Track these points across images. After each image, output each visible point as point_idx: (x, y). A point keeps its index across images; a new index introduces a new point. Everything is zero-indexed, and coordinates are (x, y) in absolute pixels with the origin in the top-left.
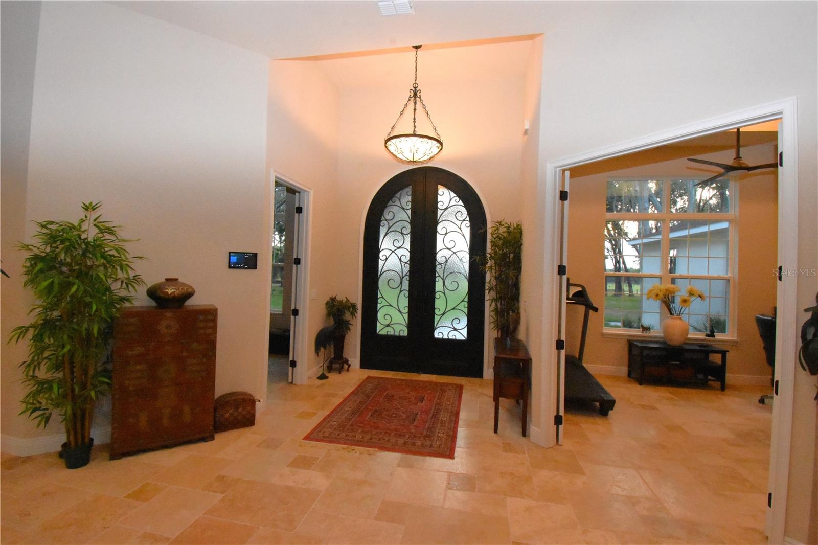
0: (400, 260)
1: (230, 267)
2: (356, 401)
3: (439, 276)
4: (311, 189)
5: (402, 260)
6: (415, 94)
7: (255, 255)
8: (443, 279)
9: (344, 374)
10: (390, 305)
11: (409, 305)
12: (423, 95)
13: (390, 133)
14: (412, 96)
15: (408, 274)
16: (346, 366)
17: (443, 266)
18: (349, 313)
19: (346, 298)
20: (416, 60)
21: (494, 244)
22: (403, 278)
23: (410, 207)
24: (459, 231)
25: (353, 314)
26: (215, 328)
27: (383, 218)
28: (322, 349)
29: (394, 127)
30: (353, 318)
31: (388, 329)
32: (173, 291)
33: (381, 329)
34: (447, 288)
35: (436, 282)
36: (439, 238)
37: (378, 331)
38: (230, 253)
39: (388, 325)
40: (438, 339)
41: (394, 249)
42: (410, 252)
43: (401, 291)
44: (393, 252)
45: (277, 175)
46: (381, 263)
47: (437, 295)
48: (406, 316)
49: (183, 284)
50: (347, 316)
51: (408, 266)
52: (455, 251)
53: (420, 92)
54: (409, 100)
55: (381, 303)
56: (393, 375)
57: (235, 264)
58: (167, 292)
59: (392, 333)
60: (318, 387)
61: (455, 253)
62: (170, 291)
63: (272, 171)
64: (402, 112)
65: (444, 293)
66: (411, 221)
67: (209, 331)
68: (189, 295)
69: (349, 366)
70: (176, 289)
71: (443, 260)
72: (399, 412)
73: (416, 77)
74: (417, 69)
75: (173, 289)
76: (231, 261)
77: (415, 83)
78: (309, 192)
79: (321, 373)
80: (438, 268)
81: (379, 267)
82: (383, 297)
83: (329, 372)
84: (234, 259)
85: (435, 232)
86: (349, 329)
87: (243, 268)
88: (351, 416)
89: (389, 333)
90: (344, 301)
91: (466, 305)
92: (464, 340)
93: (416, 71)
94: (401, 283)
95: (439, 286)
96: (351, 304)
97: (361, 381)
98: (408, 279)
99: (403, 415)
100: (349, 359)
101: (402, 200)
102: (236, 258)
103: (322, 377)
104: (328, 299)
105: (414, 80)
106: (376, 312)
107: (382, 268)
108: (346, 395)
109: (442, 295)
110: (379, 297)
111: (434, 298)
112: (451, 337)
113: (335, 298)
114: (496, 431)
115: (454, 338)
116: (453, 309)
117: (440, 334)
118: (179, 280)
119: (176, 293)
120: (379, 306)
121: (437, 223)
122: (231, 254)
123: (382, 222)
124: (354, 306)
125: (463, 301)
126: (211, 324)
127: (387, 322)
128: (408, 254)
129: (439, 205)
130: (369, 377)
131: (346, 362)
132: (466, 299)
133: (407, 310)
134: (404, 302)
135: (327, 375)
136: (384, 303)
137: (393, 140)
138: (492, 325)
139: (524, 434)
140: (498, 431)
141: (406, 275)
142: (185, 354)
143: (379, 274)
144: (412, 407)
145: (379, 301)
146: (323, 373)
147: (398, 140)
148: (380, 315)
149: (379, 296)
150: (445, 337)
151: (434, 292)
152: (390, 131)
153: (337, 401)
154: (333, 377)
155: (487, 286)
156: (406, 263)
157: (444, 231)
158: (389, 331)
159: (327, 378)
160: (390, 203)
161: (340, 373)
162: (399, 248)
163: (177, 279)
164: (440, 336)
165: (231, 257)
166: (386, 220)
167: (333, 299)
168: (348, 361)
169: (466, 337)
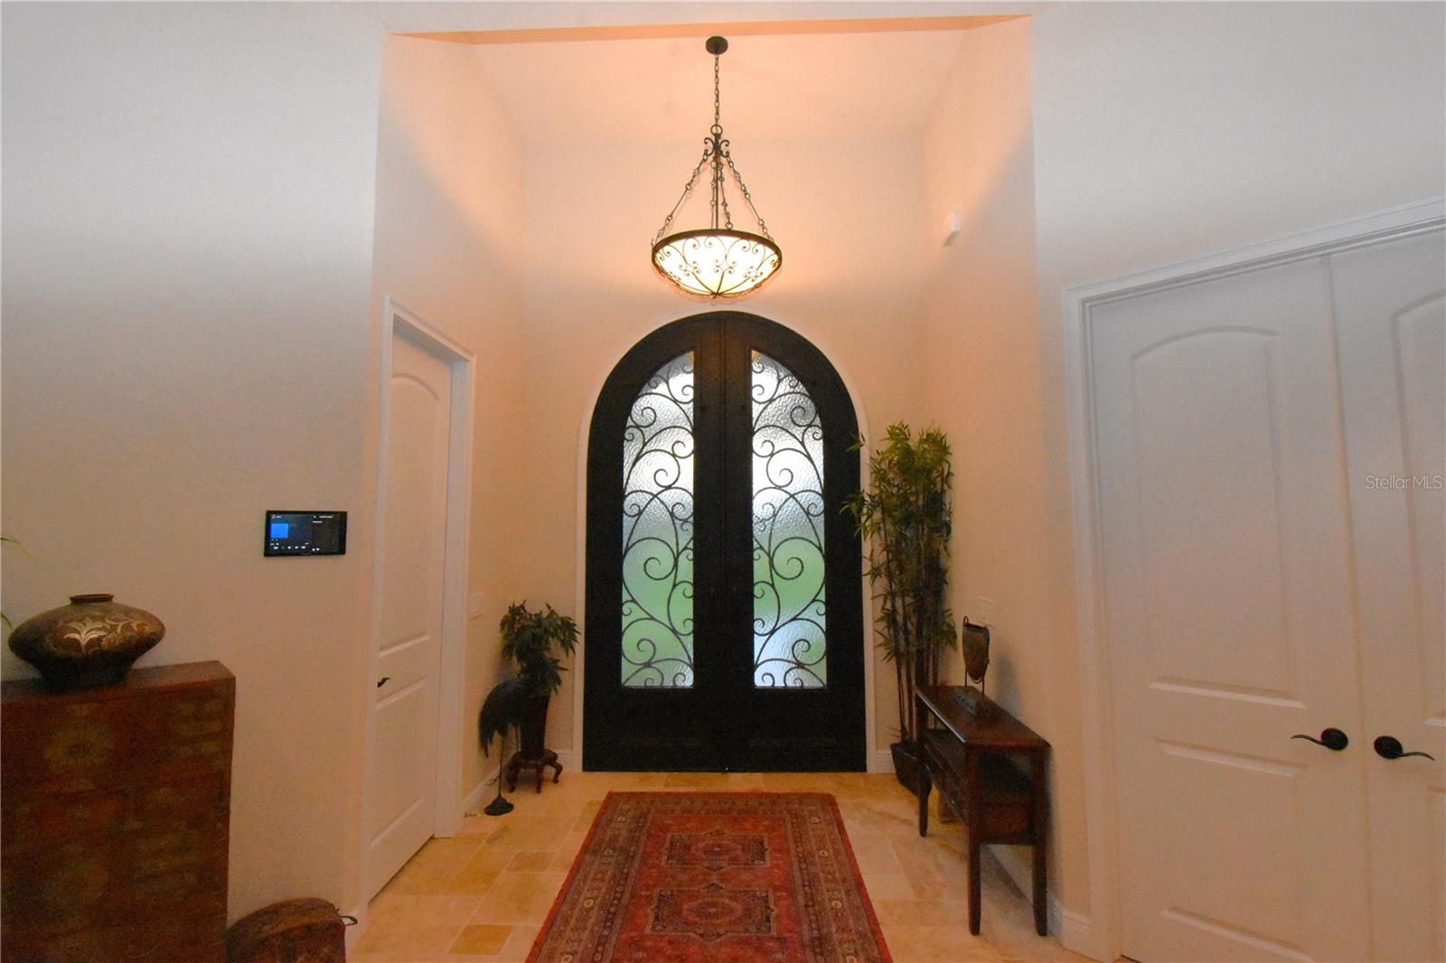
0: (672, 514)
1: (269, 553)
2: (604, 873)
3: (761, 548)
4: (472, 355)
5: (677, 514)
6: (717, 149)
7: (341, 518)
8: (768, 554)
9: (548, 789)
10: (652, 618)
11: (694, 614)
12: (735, 151)
13: (664, 229)
14: (709, 152)
15: (691, 546)
16: (549, 771)
17: (769, 527)
18: (559, 644)
19: (549, 607)
20: (717, 77)
21: (880, 476)
22: (679, 554)
23: (691, 396)
24: (799, 447)
25: (568, 645)
26: (225, 736)
27: (630, 423)
28: (497, 736)
29: (671, 216)
30: (567, 653)
31: (648, 673)
32: (96, 636)
33: (633, 675)
34: (778, 574)
35: (755, 562)
36: (758, 465)
37: (623, 680)
38: (269, 514)
39: (648, 665)
40: (764, 690)
41: (655, 490)
42: (695, 497)
43: (675, 586)
44: (655, 496)
45: (398, 314)
46: (627, 523)
47: (757, 590)
48: (689, 642)
49: (128, 611)
50: (555, 649)
51: (689, 527)
52: (792, 493)
53: (727, 145)
54: (704, 160)
55: (630, 613)
56: (666, 785)
57: (282, 542)
58: (76, 640)
59: (657, 683)
60: (493, 839)
61: (792, 496)
62: (85, 633)
63: (387, 304)
64: (689, 184)
65: (773, 585)
66: (694, 429)
67: (211, 747)
68: (147, 643)
69: (559, 769)
70: (103, 629)
71: (769, 511)
72: (721, 896)
73: (717, 113)
74: (720, 96)
75: (98, 629)
76: (274, 535)
77: (716, 125)
78: (467, 361)
79: (496, 796)
80: (758, 531)
81: (624, 531)
82: (633, 600)
83: (512, 790)
84: (281, 530)
85: (748, 451)
86: (559, 681)
87: (308, 553)
88: (604, 928)
89: (649, 684)
90: (544, 615)
91: (823, 609)
92: (820, 690)
93: (717, 101)
94: (676, 565)
95: (760, 569)
96: (562, 620)
97: (597, 809)
98: (691, 556)
99: (734, 904)
100: (557, 752)
101: (671, 381)
102: (286, 526)
103: (499, 808)
104: (506, 612)
105: (714, 120)
106: (618, 634)
107: (632, 533)
108: (572, 859)
109: (768, 589)
110: (624, 600)
111: (750, 597)
112: (790, 684)
113: (522, 607)
114: (975, 928)
115: (798, 684)
116: (794, 619)
117: (768, 678)
118: (114, 600)
119: (104, 642)
120: (625, 621)
121: (750, 433)
122: (274, 517)
123: (627, 432)
124: (568, 626)
125: (814, 600)
126: (215, 726)
127: (645, 658)
128: (689, 501)
129: (755, 393)
130: (612, 797)
131: (552, 760)
132: (822, 596)
133: (690, 626)
134: (684, 609)
135: (508, 801)
136: (639, 614)
137: (678, 244)
138: (882, 652)
139: (1042, 928)
140: (982, 929)
141: (685, 548)
142: (133, 824)
143: (624, 550)
144: (746, 876)
145: (625, 609)
146: (500, 796)
147: (691, 241)
148: (628, 642)
149: (625, 596)
150: (779, 683)
151: (750, 584)
152: (662, 226)
153: (553, 880)
154: (523, 801)
155: (866, 567)
156: (686, 521)
157: (767, 449)
158: (651, 679)
159: (509, 808)
160: (646, 389)
161: (539, 790)
162: (669, 487)
163: (106, 599)
164: (768, 683)
165: (274, 526)
166: (638, 427)
167: (516, 612)
168: (555, 756)
169: (825, 682)
